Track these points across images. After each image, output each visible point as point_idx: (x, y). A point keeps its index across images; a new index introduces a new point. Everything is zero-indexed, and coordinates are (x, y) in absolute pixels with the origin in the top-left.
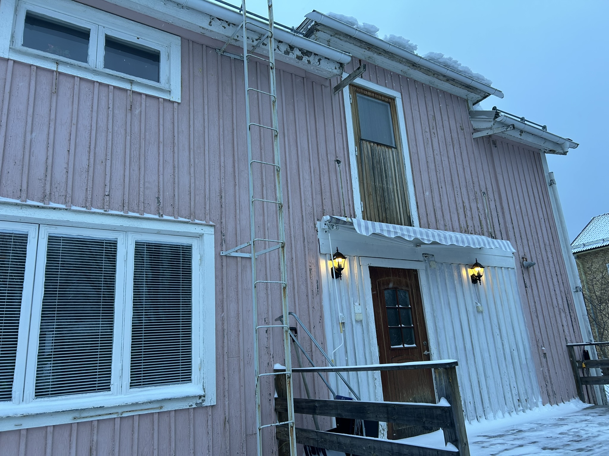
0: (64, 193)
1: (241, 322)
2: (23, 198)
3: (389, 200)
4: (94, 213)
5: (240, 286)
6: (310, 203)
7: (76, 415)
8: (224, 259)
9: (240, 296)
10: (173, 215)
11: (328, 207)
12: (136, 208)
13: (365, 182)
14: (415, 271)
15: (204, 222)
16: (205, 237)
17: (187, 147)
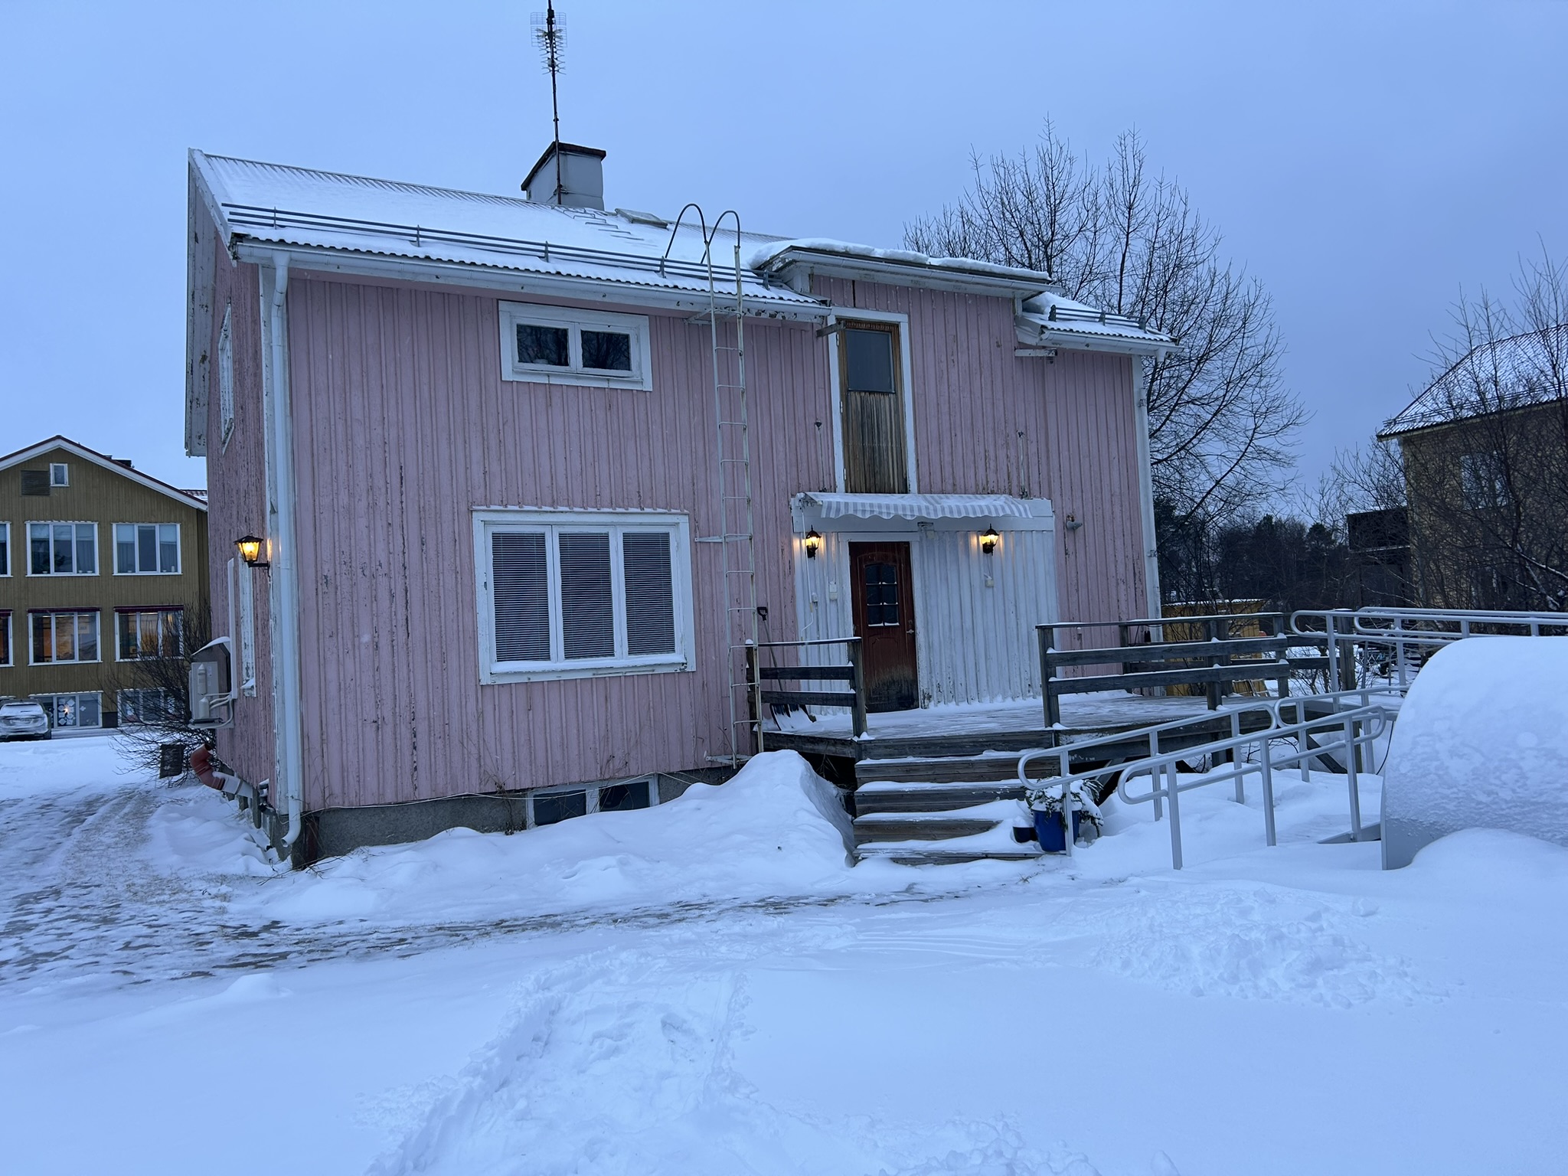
0: (566, 497)
1: (715, 603)
2: (539, 505)
3: (880, 461)
4: (591, 513)
5: (713, 570)
6: (784, 478)
7: (595, 672)
8: (698, 544)
9: (714, 580)
10: (652, 507)
11: (804, 481)
12: (621, 504)
13: (851, 444)
14: (908, 543)
15: (679, 511)
16: (681, 525)
17: (660, 437)
